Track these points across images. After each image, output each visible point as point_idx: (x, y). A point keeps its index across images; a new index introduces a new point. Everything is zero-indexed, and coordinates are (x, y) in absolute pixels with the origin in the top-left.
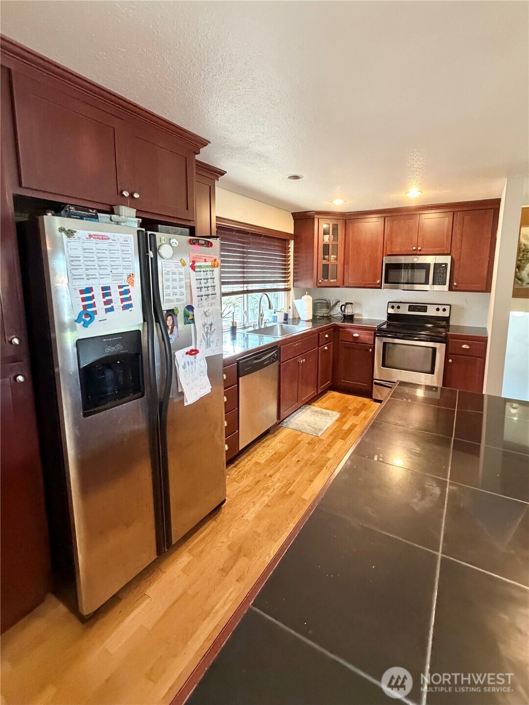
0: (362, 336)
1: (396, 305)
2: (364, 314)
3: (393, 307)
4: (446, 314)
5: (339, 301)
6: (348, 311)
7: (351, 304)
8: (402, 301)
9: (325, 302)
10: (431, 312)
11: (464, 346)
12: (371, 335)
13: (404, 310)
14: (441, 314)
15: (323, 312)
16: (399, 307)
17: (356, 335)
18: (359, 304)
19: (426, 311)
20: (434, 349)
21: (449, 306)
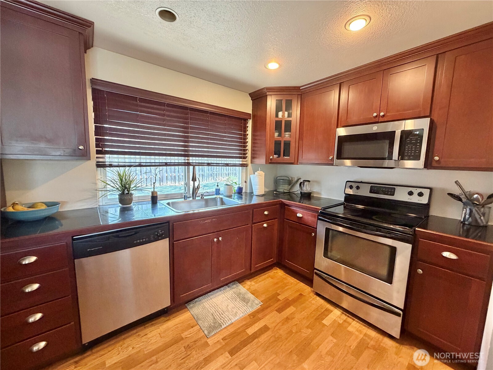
0: (306, 217)
1: (355, 185)
2: (323, 193)
3: (351, 187)
4: (424, 200)
5: (300, 179)
6: (306, 189)
7: (309, 181)
8: (363, 181)
9: (288, 179)
10: (401, 196)
11: (446, 254)
12: (315, 217)
13: (365, 192)
14: (415, 199)
15: (283, 188)
16: (358, 188)
17: (299, 215)
18: (318, 182)
19: (393, 195)
20: (393, 250)
21: (429, 190)
